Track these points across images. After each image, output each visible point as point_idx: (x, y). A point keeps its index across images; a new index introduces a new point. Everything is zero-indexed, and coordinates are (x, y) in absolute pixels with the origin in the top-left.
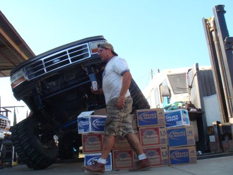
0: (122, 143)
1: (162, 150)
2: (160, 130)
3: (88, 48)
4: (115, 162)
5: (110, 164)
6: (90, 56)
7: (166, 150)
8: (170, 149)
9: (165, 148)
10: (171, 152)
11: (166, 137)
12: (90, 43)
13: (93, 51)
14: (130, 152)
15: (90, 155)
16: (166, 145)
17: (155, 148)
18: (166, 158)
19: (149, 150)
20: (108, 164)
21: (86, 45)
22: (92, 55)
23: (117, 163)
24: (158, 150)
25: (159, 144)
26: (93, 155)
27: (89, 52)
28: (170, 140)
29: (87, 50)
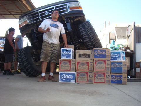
0: (82, 67)
1: (106, 74)
2: (107, 62)
3: (67, 6)
4: (77, 78)
5: (74, 79)
6: (68, 12)
7: (109, 74)
8: (111, 74)
9: (109, 73)
10: (112, 76)
11: (110, 67)
12: (69, 3)
13: (71, 8)
14: (87, 73)
15: (63, 72)
16: (109, 71)
17: (103, 72)
18: (109, 79)
19: (98, 73)
20: (73, 79)
21: (66, 4)
22: (69, 11)
23: (78, 79)
24: (104, 74)
25: (105, 70)
26: (65, 72)
27: (68, 9)
28: (112, 69)
29: (66, 8)
